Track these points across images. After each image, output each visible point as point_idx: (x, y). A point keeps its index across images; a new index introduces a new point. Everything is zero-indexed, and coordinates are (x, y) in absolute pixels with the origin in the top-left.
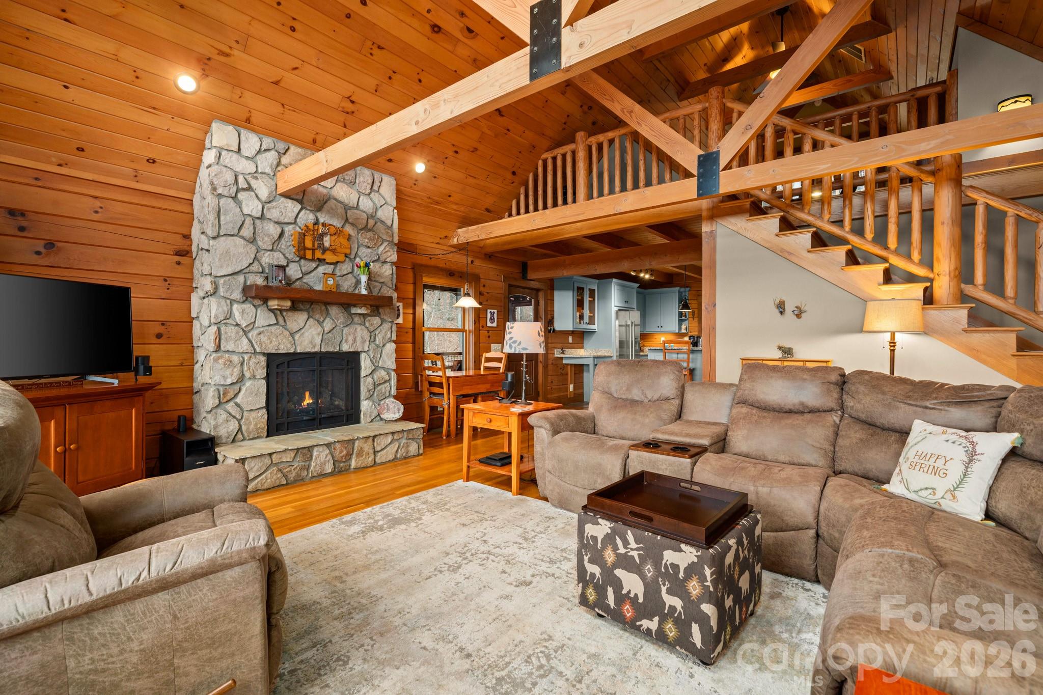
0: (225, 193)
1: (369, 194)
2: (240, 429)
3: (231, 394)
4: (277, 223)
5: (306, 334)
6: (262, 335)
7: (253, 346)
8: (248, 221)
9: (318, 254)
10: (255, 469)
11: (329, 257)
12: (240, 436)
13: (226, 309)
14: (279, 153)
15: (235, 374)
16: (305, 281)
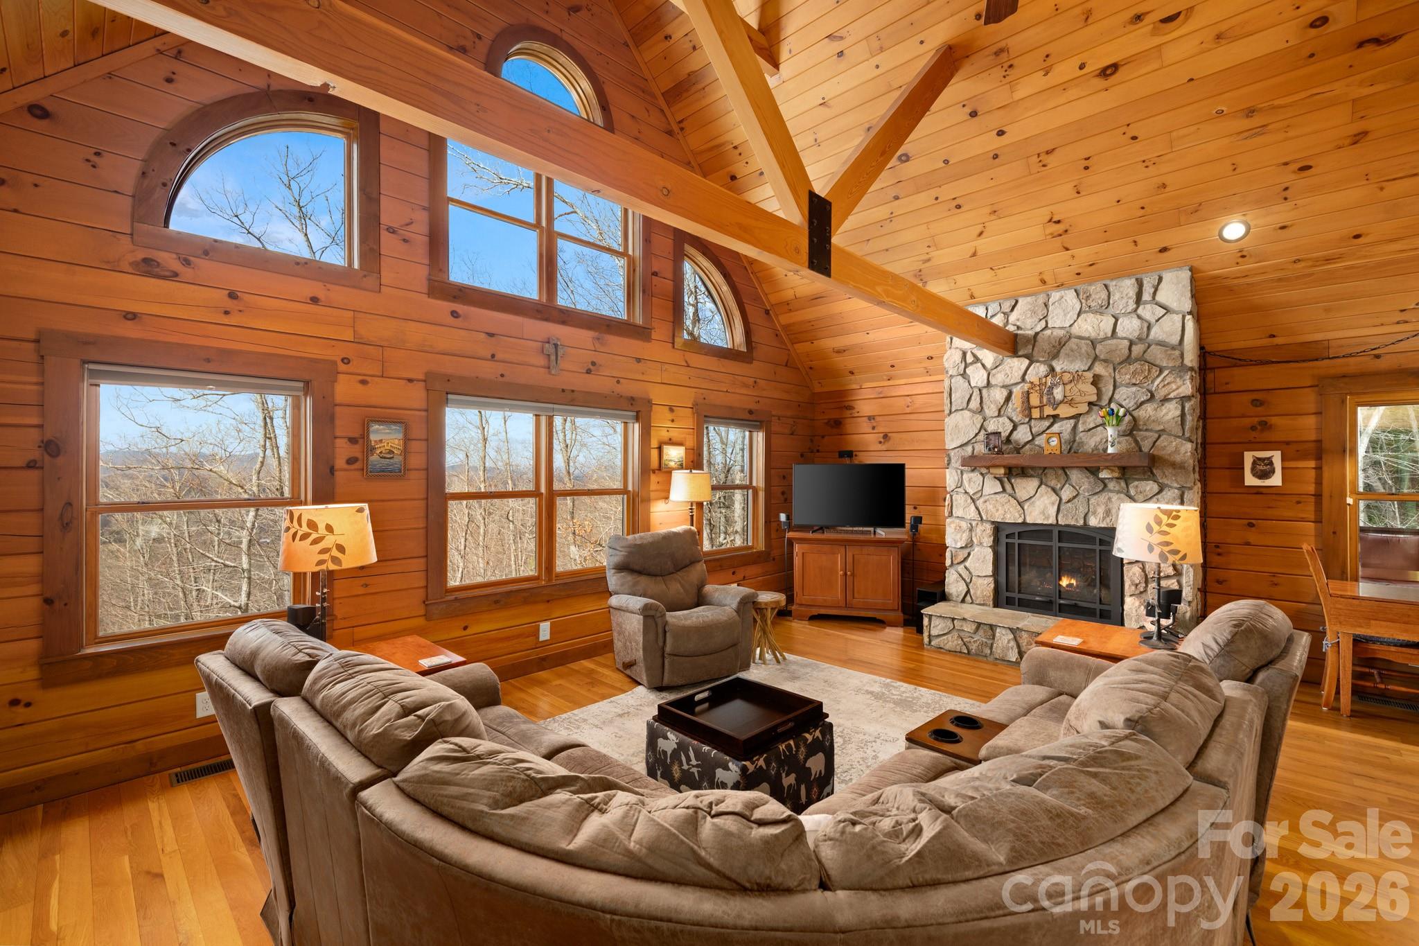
0: (955, 373)
1: (1136, 310)
2: (968, 592)
3: (960, 558)
4: (1004, 387)
5: (1038, 503)
6: (988, 503)
7: (980, 513)
8: (976, 393)
9: (1048, 411)
10: (939, 627)
11: (1064, 411)
12: (968, 598)
13: (956, 478)
14: (1004, 313)
15: (964, 539)
16: (1037, 443)
